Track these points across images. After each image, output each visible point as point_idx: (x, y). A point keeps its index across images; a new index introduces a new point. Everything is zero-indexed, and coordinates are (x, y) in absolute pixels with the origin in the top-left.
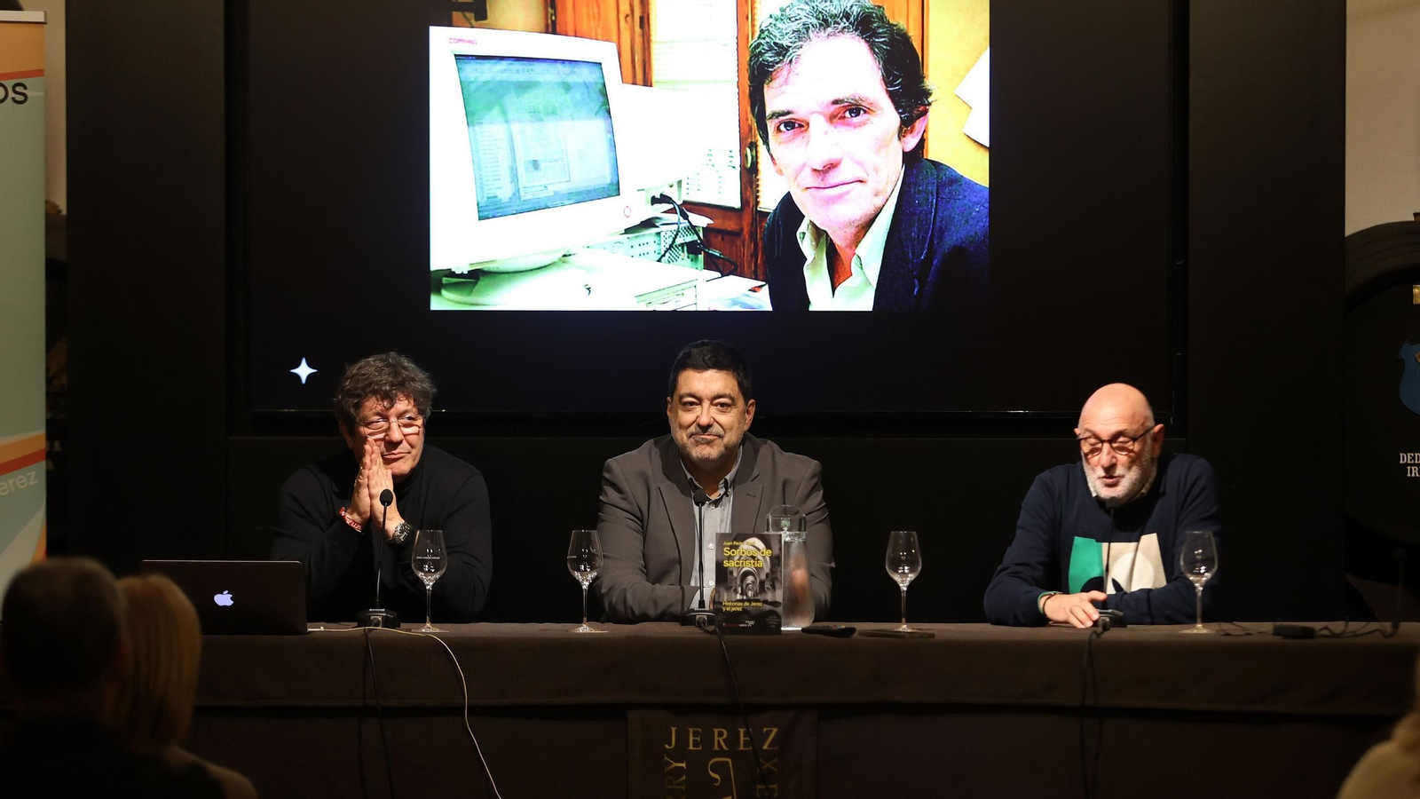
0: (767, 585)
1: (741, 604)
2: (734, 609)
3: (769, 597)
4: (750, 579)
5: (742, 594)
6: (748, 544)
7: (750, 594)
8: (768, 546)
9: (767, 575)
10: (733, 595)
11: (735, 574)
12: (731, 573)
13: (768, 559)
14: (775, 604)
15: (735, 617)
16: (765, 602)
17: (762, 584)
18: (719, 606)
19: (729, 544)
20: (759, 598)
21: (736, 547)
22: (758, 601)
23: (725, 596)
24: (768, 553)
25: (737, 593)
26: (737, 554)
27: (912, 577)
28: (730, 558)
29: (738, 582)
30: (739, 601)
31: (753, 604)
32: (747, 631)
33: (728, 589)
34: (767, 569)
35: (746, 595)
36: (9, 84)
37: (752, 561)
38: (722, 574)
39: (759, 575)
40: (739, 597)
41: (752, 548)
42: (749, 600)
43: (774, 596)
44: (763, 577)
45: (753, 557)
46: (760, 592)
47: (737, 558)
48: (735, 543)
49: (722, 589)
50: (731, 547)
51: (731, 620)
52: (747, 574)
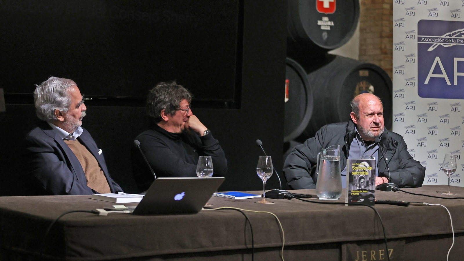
0: (370, 183)
1: (358, 192)
2: (356, 194)
3: (370, 188)
4: (363, 180)
5: (359, 187)
6: (362, 164)
7: (362, 187)
8: (371, 166)
9: (370, 178)
10: (356, 187)
11: (356, 178)
12: (355, 177)
13: (370, 171)
14: (372, 191)
15: (356, 197)
16: (369, 191)
17: (368, 182)
18: (350, 193)
19: (354, 164)
20: (366, 189)
21: (357, 166)
22: (365, 190)
23: (352, 188)
24: (370, 168)
25: (357, 186)
26: (357, 168)
28: (354, 171)
29: (358, 182)
30: (359, 190)
31: (364, 191)
32: (361, 204)
33: (354, 185)
34: (370, 176)
35: (361, 187)
37: (364, 172)
38: (351, 178)
39: (366, 178)
40: (358, 188)
41: (364, 166)
42: (362, 190)
43: (372, 188)
44: (368, 179)
45: (364, 170)
46: (366, 186)
47: (357, 171)
48: (357, 164)
49: (351, 185)
50: (356, 166)
51: (353, 200)
52: (361, 178)
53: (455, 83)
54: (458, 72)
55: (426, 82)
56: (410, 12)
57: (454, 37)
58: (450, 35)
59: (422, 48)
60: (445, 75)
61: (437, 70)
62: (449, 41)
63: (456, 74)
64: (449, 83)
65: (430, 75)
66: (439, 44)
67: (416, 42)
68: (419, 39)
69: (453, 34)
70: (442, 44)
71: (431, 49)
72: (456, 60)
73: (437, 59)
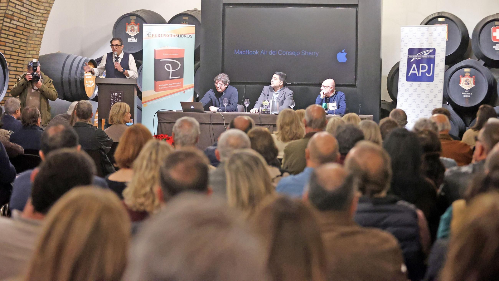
3: (269, 109)
4: (266, 106)
14: (269, 110)
15: (264, 112)
23: (263, 109)
26: (264, 102)
27: (293, 107)
32: (265, 114)
34: (268, 105)
36: (190, 35)
42: (266, 109)
45: (267, 103)
51: (263, 112)
52: (265, 106)
53: (420, 75)
54: (422, 70)
55: (409, 75)
56: (406, 45)
57: (421, 55)
58: (419, 54)
59: (409, 60)
60: (416, 72)
61: (414, 70)
62: (419, 57)
63: (421, 71)
64: (418, 75)
65: (411, 72)
66: (415, 58)
67: (407, 58)
68: (408, 56)
69: (421, 54)
70: (416, 58)
71: (412, 61)
72: (421, 65)
73: (414, 65)
